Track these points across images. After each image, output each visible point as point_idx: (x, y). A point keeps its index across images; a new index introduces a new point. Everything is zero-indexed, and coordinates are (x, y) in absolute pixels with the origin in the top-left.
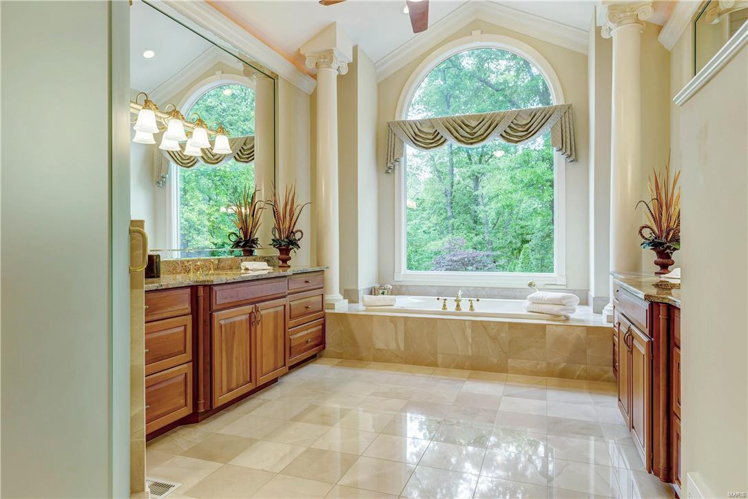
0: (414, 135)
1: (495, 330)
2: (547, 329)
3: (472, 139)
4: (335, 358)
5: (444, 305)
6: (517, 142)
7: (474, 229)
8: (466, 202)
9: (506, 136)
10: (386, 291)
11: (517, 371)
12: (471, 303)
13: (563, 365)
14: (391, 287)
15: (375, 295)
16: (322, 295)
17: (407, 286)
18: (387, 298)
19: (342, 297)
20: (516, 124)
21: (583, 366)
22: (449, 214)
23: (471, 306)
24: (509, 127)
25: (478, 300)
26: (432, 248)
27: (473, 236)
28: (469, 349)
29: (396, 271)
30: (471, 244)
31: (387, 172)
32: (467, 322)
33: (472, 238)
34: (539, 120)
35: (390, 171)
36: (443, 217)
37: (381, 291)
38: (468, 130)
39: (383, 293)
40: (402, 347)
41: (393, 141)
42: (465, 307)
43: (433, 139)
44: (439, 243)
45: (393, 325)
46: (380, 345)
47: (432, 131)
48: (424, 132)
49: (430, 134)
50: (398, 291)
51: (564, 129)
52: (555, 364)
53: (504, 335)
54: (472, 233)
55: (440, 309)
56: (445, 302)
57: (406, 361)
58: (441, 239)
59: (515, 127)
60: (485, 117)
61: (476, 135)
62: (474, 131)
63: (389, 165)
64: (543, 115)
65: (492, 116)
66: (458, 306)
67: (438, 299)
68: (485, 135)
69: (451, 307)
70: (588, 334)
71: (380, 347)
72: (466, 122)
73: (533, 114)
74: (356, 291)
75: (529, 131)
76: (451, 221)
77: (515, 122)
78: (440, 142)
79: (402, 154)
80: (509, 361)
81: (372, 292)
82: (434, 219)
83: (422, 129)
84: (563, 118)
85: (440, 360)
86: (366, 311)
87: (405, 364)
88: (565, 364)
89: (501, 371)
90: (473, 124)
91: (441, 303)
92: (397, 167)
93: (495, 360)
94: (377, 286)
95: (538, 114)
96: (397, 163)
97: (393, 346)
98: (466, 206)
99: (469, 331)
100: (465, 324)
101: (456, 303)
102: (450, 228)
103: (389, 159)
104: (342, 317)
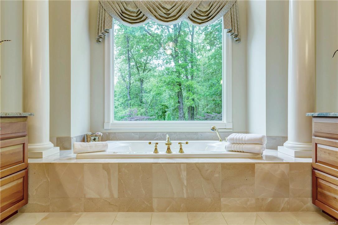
0: (121, 12)
1: (209, 171)
2: (256, 167)
3: (167, 18)
4: (39, 212)
5: (156, 149)
6: (200, 23)
7: (141, 106)
8: (137, 92)
9: (192, 19)
10: (97, 138)
11: (230, 209)
12: (181, 146)
13: (270, 199)
14: (102, 134)
15: (87, 142)
16: (24, 144)
17: (115, 133)
18: (98, 144)
19: (52, 145)
20: (200, 11)
21: (286, 199)
22: (129, 98)
23: (181, 149)
24: (194, 12)
25: (187, 143)
26: (120, 115)
27: (140, 109)
28: (185, 191)
29: (106, 120)
30: (140, 113)
31: (98, 41)
32: (182, 165)
33: (140, 110)
34: (215, 9)
35: (101, 40)
36: (125, 99)
37: (93, 138)
38: (164, 11)
39: (94, 140)
40: (116, 195)
41: (103, 15)
42: (175, 150)
43: (137, 16)
44: (124, 112)
45: (106, 172)
46: (91, 194)
47: (136, 10)
48: (129, 11)
49: (134, 12)
50: (107, 137)
51: (233, 17)
52: (263, 200)
53: (217, 175)
54: (140, 108)
55: (152, 153)
56: (156, 146)
57: (120, 209)
58: (124, 110)
59: (199, 13)
60: (177, 3)
61: (170, 16)
62: (168, 12)
63: (100, 34)
64: (218, 5)
65: (182, 3)
66: (169, 149)
67: (150, 143)
68: (177, 16)
69: (162, 151)
70: (291, 170)
71: (93, 197)
72: (163, 5)
73: (211, 5)
74: (69, 139)
75: (209, 16)
76: (130, 101)
77: (199, 9)
78: (142, 19)
79: (111, 26)
80: (222, 199)
81: (85, 139)
82: (121, 100)
83: (127, 8)
84: (232, 9)
85: (155, 204)
86: (76, 158)
87: (119, 211)
88: (272, 198)
89: (215, 211)
90: (168, 7)
91: (153, 147)
92: (106, 38)
93: (209, 200)
94: (90, 133)
95: (215, 4)
96: (106, 34)
97: (106, 194)
98: (137, 94)
99: (184, 174)
100: (180, 167)
101: (167, 146)
102: (129, 105)
103: (100, 30)
104: (49, 167)
